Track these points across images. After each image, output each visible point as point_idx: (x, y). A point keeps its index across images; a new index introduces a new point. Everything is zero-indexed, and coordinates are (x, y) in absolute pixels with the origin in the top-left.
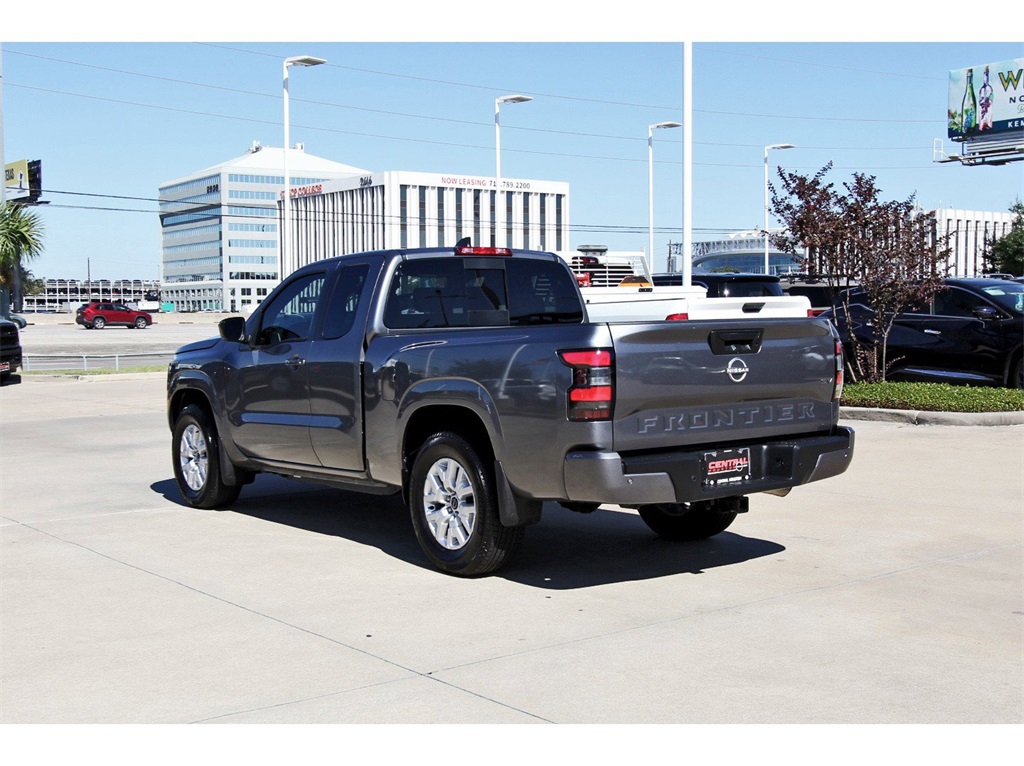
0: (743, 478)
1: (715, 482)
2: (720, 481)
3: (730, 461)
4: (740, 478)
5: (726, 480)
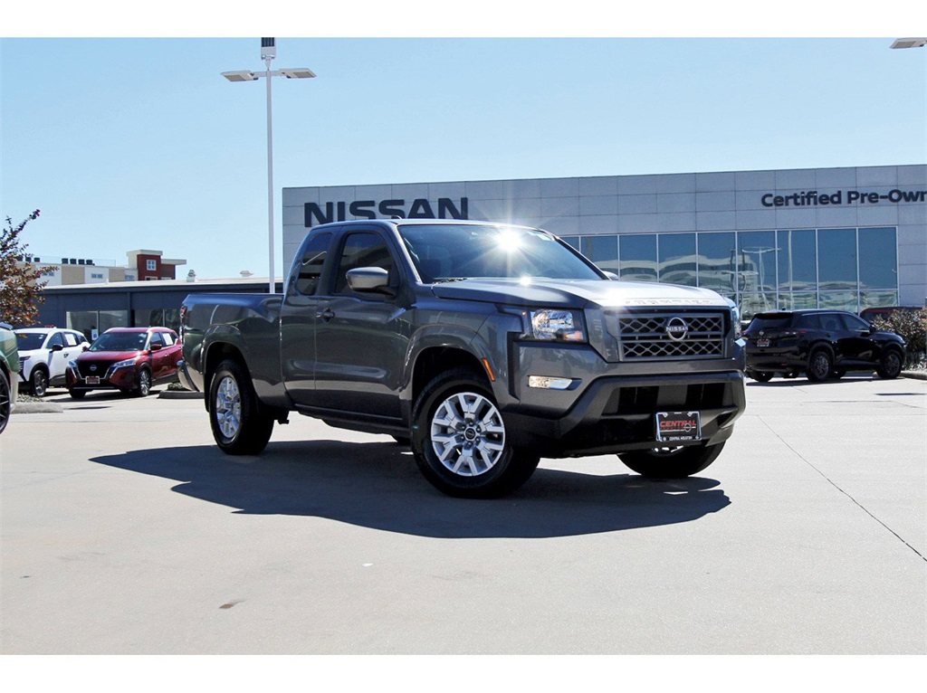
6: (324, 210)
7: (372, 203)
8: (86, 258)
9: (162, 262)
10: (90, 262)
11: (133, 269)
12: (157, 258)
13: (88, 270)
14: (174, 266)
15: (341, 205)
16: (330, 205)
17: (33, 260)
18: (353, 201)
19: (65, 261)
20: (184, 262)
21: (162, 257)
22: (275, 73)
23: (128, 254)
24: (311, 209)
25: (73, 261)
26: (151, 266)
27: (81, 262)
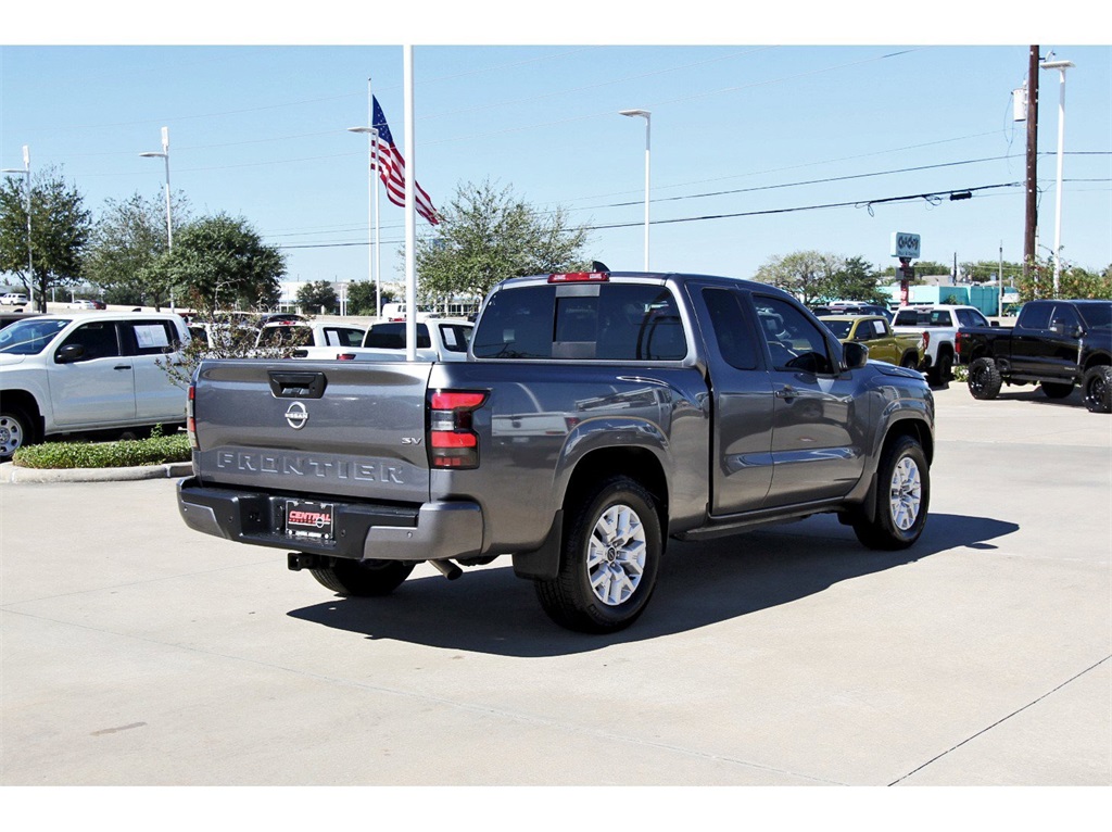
0: (323, 536)
1: (294, 533)
2: (298, 533)
3: (310, 514)
4: (319, 535)
5: (304, 533)
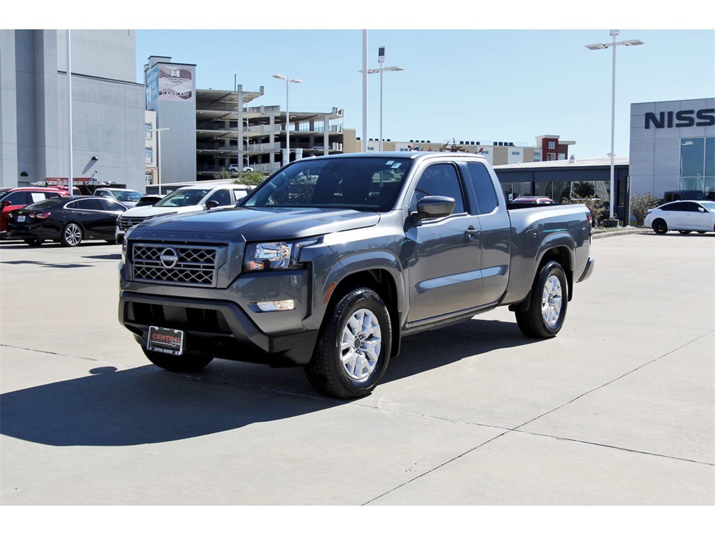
6: (658, 117)
7: (692, 112)
8: (508, 142)
9: (559, 143)
10: (511, 144)
11: (539, 148)
12: (555, 140)
13: (510, 149)
14: (567, 146)
15: (670, 114)
16: (662, 114)
17: (475, 144)
18: (679, 110)
19: (495, 144)
20: (574, 143)
21: (559, 140)
22: (619, 44)
23: (537, 138)
24: (649, 116)
25: (501, 144)
26: (552, 146)
27: (506, 144)
